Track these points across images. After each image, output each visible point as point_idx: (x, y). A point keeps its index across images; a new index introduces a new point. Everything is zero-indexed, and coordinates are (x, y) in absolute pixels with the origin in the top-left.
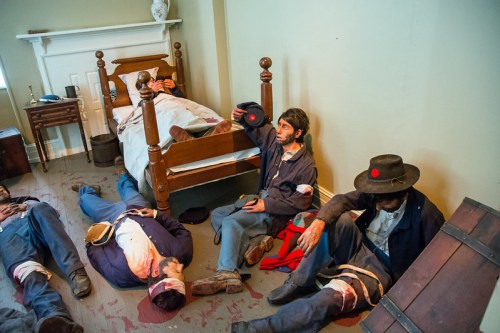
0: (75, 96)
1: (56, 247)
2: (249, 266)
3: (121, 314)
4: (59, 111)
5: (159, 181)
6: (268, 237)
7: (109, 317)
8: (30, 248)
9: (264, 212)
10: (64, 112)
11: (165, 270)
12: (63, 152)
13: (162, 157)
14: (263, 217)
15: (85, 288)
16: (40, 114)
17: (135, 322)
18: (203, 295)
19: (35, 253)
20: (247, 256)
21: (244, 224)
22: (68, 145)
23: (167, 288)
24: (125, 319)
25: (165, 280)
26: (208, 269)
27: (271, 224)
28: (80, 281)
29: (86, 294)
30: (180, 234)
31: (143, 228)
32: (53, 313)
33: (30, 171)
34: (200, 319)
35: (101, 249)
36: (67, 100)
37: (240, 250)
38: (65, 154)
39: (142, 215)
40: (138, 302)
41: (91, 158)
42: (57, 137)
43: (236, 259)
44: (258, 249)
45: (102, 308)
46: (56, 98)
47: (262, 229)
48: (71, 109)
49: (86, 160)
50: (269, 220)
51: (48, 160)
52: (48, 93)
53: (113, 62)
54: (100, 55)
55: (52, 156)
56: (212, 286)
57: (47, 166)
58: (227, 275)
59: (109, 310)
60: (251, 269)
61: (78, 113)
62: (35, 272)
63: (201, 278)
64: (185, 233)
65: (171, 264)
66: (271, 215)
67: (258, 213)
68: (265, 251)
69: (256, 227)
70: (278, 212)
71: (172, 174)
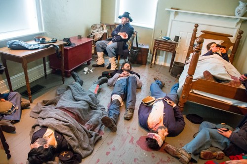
0: (178, 41)
1: (129, 95)
2: (200, 158)
3: (133, 135)
4: (167, 45)
5: (185, 92)
6: (222, 152)
7: (128, 133)
8: (122, 91)
9: (228, 138)
10: (169, 46)
11: (159, 130)
12: (162, 63)
13: (192, 82)
14: (226, 140)
15: (129, 117)
16: (159, 43)
17: (135, 141)
18: (168, 153)
19: (123, 93)
20: (202, 152)
21: (212, 137)
22: (165, 61)
23: (154, 137)
24: (132, 138)
25: (156, 134)
26: (181, 144)
27: (228, 147)
28: (129, 113)
29: (128, 119)
30: (179, 121)
31: (164, 108)
32: (112, 117)
33: (146, 65)
34: (158, 161)
35: (145, 107)
36: (173, 41)
37: (201, 147)
38: (163, 64)
39: (168, 103)
40: (142, 136)
41: (171, 71)
42: (163, 56)
43: (195, 149)
44: (211, 153)
45: (129, 128)
46: (169, 39)
47: (223, 146)
48: (172, 46)
49: (169, 70)
50: (229, 144)
51: (155, 64)
52: (168, 36)
53: (201, 31)
54: (197, 26)
55: (157, 63)
56: (174, 152)
57: (153, 66)
58: (184, 153)
59: (130, 131)
60: (200, 160)
61: (175, 49)
62: (118, 100)
63: (171, 145)
64: (182, 122)
65: (163, 129)
66: (231, 142)
67: (225, 137)
68: (215, 158)
69: (219, 143)
70: (236, 144)
71: (193, 92)
